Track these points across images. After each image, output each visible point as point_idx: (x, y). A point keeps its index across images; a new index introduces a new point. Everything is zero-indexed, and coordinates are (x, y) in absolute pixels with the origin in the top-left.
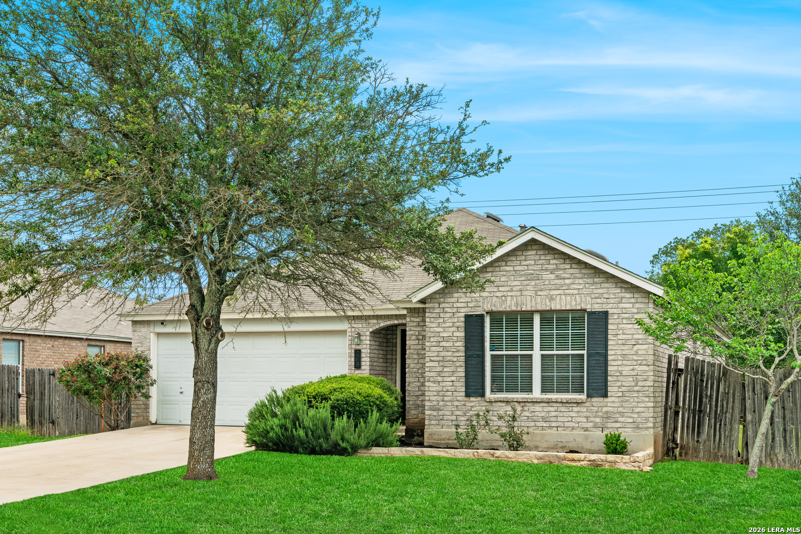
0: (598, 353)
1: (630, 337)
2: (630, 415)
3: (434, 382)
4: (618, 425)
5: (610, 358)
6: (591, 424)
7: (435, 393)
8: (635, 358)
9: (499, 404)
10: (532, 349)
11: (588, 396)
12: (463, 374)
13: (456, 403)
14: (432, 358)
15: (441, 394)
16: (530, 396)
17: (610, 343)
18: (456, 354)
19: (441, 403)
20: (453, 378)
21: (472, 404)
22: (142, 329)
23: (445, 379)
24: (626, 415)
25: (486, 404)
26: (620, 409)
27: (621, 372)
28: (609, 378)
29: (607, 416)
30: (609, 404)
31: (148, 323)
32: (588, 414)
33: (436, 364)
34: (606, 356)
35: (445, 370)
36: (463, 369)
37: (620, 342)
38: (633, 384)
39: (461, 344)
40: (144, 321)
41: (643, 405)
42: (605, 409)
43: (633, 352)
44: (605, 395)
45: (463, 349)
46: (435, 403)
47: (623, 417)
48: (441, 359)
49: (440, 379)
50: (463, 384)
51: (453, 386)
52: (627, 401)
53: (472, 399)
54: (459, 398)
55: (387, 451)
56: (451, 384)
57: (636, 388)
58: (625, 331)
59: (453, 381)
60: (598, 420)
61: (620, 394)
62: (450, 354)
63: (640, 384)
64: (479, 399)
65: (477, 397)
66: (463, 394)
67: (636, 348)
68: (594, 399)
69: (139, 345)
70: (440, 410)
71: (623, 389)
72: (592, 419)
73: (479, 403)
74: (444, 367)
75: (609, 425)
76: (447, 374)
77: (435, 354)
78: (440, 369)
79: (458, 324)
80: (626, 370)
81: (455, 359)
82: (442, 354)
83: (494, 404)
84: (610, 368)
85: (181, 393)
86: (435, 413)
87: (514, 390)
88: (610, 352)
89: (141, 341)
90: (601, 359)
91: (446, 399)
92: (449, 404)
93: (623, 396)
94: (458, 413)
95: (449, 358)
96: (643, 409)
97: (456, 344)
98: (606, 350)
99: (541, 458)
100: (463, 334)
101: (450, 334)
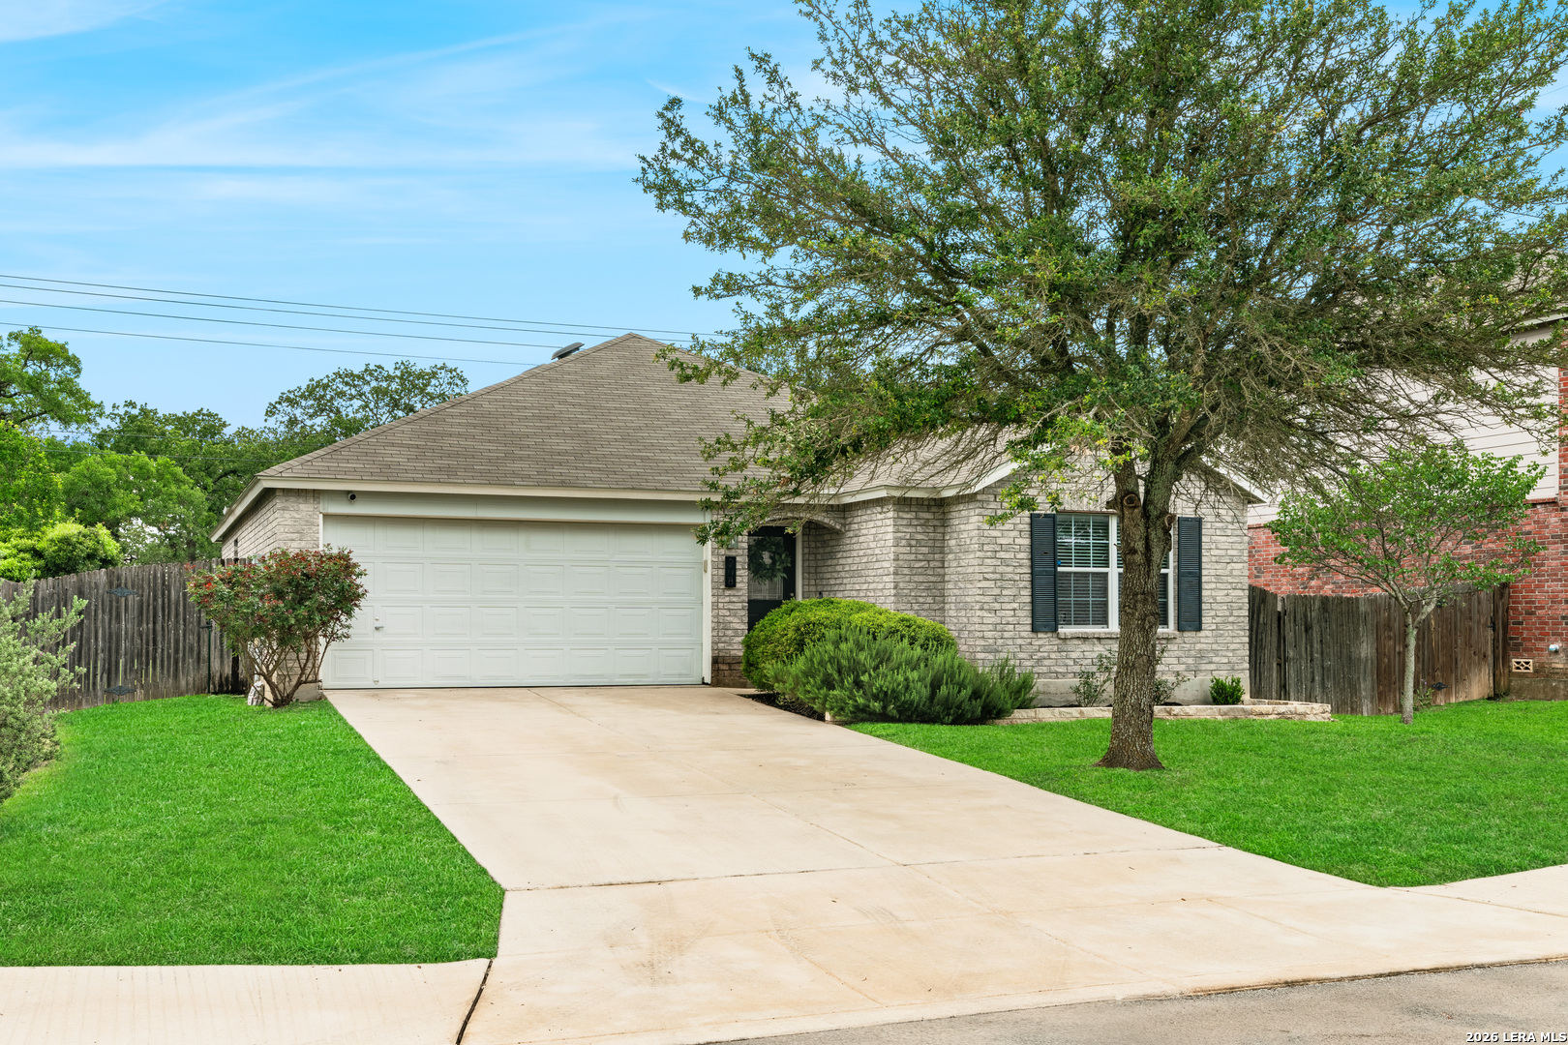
0: (1190, 573)
1: (1223, 552)
2: (1225, 653)
3: (989, 610)
4: (1213, 667)
5: (1204, 579)
6: (1183, 667)
7: (991, 627)
8: (1230, 580)
9: (1076, 642)
10: (1107, 565)
11: (1180, 629)
12: (1028, 599)
13: (1019, 641)
14: (986, 576)
15: (999, 627)
16: (1106, 630)
17: (1204, 559)
18: (1019, 570)
19: (1000, 642)
20: (1016, 605)
21: (1040, 642)
22: (302, 506)
23: (1005, 606)
24: (1220, 653)
25: (1058, 642)
26: (1215, 646)
27: (1214, 598)
28: (1204, 606)
29: (1200, 656)
30: (1202, 640)
31: (316, 494)
32: (1180, 654)
33: (990, 584)
34: (1200, 576)
35: (1004, 593)
36: (1027, 592)
37: (1214, 559)
38: (1227, 614)
39: (1024, 555)
40: (306, 491)
41: (1238, 641)
42: (1198, 647)
43: (1227, 573)
44: (1199, 629)
45: (1027, 563)
46: (991, 641)
47: (1217, 656)
48: (998, 576)
49: (997, 606)
50: (1029, 613)
51: (1014, 616)
52: (1221, 635)
53: (1040, 635)
54: (1023, 634)
55: (1033, 715)
56: (1012, 613)
57: (1231, 619)
58: (1219, 546)
59: (1014, 610)
60: (1190, 661)
61: (1214, 627)
62: (1010, 569)
63: (1235, 613)
64: (1050, 635)
65: (1046, 632)
66: (1029, 628)
67: (1230, 567)
68: (1186, 634)
69: (294, 536)
70: (998, 651)
71: (1218, 620)
72: (1184, 660)
73: (1050, 641)
74: (1002, 588)
75: (1203, 667)
76: (1006, 599)
77: (991, 569)
78: (997, 591)
79: (1021, 526)
80: (1220, 595)
81: (1018, 578)
82: (1000, 569)
83: (1068, 642)
84: (1204, 593)
85: (377, 629)
86: (991, 657)
87: (1084, 622)
88: (1204, 572)
89: (298, 528)
90: (1195, 580)
91: (1006, 635)
92: (1010, 642)
93: (1217, 629)
94: (1021, 655)
95: (1010, 576)
96: (1238, 646)
97: (1019, 556)
98: (1200, 568)
99: (1225, 714)
100: (1027, 542)
101: (1011, 541)
